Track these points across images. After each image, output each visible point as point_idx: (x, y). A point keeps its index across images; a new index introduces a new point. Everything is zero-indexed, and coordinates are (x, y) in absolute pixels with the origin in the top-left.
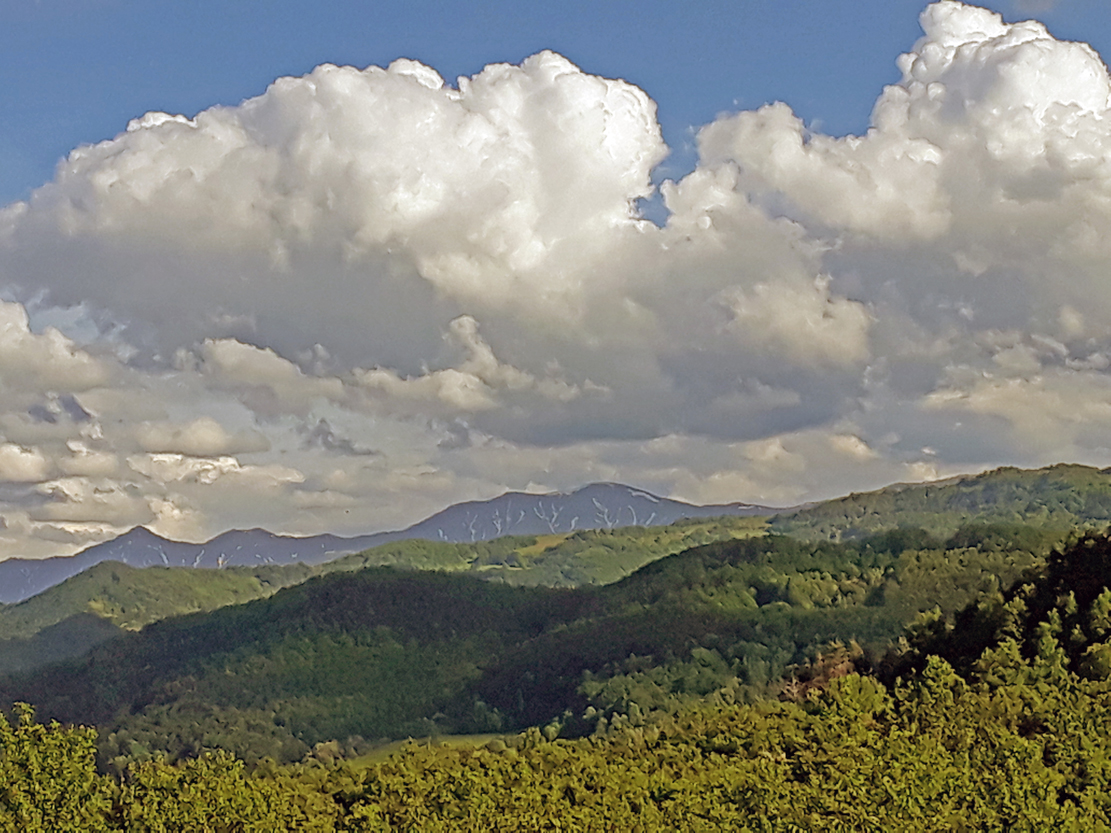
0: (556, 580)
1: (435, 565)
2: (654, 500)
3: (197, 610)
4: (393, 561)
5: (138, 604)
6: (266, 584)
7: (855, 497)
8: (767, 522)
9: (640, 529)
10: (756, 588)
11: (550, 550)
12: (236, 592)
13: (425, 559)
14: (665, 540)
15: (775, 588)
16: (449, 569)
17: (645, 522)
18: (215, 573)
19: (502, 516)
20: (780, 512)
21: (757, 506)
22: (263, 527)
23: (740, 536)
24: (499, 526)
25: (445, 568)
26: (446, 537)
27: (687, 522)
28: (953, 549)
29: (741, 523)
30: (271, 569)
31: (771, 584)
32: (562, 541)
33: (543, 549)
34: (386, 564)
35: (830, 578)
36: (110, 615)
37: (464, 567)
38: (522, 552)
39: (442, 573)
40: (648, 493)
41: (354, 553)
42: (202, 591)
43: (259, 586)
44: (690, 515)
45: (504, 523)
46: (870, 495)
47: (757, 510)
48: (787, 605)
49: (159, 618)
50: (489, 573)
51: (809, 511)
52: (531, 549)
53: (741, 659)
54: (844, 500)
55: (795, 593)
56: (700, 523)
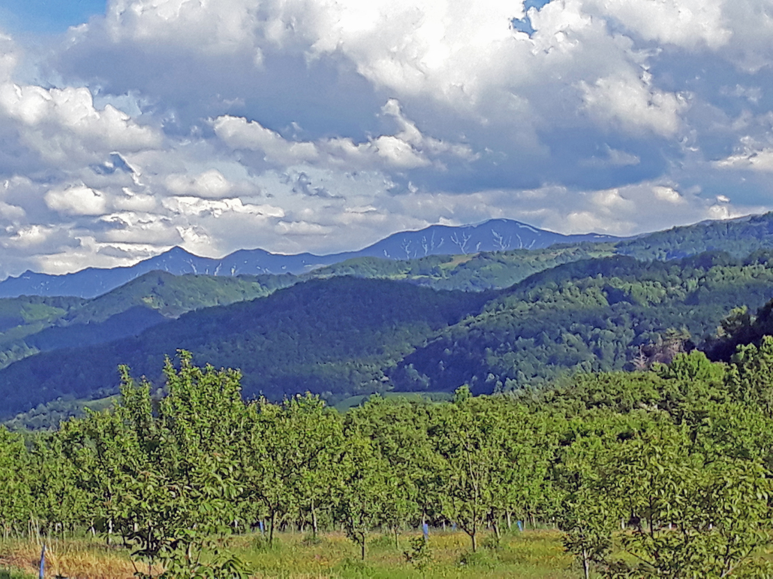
0: (466, 286)
1: (382, 275)
2: (534, 231)
3: (217, 304)
4: (352, 272)
5: (177, 300)
6: (264, 287)
7: (676, 230)
8: (615, 247)
9: (526, 252)
10: (608, 293)
11: (462, 265)
12: (244, 292)
13: (375, 271)
14: (543, 258)
15: (621, 292)
16: (392, 277)
17: (528, 246)
18: (230, 279)
19: (428, 242)
20: (624, 240)
21: (607, 236)
22: (261, 248)
23: (596, 256)
24: (426, 249)
25: (388, 277)
26: (389, 256)
27: (559, 246)
28: (747, 265)
29: (596, 248)
30: (269, 276)
31: (619, 289)
32: (470, 259)
33: (457, 264)
34: (348, 273)
35: (660, 286)
36: (157, 307)
37: (402, 276)
38: (442, 266)
39: (387, 281)
40: (530, 226)
41: (325, 266)
42: (221, 291)
43: (260, 289)
44: (559, 241)
45: (429, 247)
46: (687, 228)
47: (607, 239)
48: (629, 304)
49: (191, 309)
50: (419, 281)
51: (643, 239)
52: (448, 265)
53: (597, 342)
54: (668, 231)
55: (635, 295)
56: (567, 247)
